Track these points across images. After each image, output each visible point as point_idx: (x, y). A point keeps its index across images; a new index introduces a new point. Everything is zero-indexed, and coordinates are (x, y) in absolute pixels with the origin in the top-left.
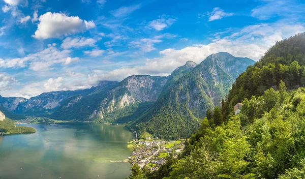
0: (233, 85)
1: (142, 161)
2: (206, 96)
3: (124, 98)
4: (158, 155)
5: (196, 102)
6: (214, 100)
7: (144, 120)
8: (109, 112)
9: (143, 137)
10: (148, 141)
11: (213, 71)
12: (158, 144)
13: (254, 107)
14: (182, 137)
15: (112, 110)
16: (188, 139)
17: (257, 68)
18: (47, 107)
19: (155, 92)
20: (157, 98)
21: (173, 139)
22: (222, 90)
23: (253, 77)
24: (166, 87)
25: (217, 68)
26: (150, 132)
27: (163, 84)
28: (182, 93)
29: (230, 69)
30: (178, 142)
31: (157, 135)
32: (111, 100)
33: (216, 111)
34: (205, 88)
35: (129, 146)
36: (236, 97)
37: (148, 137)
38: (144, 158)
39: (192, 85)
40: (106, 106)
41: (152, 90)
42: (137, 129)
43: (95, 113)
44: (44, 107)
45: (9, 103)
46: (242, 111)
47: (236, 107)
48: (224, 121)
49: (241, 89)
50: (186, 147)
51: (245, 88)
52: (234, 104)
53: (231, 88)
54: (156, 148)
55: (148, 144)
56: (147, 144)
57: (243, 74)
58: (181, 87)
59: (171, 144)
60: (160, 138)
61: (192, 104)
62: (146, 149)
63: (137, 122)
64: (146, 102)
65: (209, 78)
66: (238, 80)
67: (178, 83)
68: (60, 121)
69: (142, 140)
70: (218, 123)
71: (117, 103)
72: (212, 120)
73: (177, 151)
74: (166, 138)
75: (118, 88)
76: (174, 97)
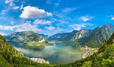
2: (104, 36)
3: (80, 35)
4: (89, 52)
6: (106, 37)
7: (86, 42)
8: (75, 39)
10: (87, 48)
11: (106, 29)
12: (89, 49)
14: (96, 47)
19: (89, 34)
20: (90, 36)
21: (94, 48)
22: (109, 34)
25: (108, 28)
26: (87, 45)
27: (91, 32)
28: (97, 35)
30: (95, 49)
31: (89, 46)
32: (76, 36)
33: (108, 41)
34: (104, 33)
35: (81, 49)
37: (87, 47)
38: (85, 53)
39: (100, 32)
40: (75, 37)
42: (83, 44)
45: (46, 37)
48: (110, 43)
58: (97, 33)
59: (93, 49)
61: (100, 38)
62: (86, 50)
63: (84, 42)
64: (86, 37)
65: (105, 31)
68: (61, 42)
69: (85, 48)
70: (108, 44)
71: (78, 37)
73: (95, 51)
74: (92, 47)
75: (78, 32)
76: (94, 36)
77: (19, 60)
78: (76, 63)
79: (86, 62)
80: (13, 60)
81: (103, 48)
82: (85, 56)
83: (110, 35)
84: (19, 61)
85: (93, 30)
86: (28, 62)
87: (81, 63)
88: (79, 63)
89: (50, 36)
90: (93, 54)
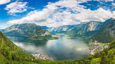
4: (99, 48)
5: (113, 31)
12: (99, 44)
14: (107, 42)
15: (84, 32)
20: (100, 29)
21: (104, 43)
24: (103, 26)
26: (97, 40)
27: (102, 24)
30: (106, 44)
38: (94, 48)
39: (112, 26)
40: (82, 31)
41: (98, 26)
42: (92, 39)
43: (78, 33)
54: (98, 45)
56: (95, 44)
60: (100, 42)
61: (111, 32)
63: (93, 37)
64: (96, 30)
67: (107, 25)
71: (86, 30)
73: (105, 47)
74: (102, 42)
76: (105, 29)
77: (20, 56)
78: (83, 60)
79: (94, 59)
80: (12, 57)
82: (94, 52)
84: (20, 58)
85: (104, 23)
86: (29, 59)
87: (88, 60)
88: (86, 60)
90: (102, 50)
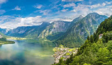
0: (99, 27)
1: (59, 56)
2: (87, 31)
3: (52, 30)
4: (66, 54)
5: (82, 33)
6: (90, 32)
7: (60, 39)
8: (46, 35)
9: (60, 46)
11: (90, 20)
12: (66, 49)
13: (108, 36)
15: (47, 35)
16: (79, 48)
17: (109, 20)
18: (20, 33)
19: (66, 28)
20: (66, 30)
21: (72, 48)
22: (93, 28)
23: (107, 23)
24: (70, 26)
25: (92, 19)
26: (63, 45)
27: (69, 25)
28: (77, 29)
29: (97, 20)
30: (74, 49)
32: (47, 30)
33: (91, 37)
34: (86, 27)
35: (54, 50)
36: (100, 31)
37: (62, 46)
38: (60, 55)
39: (81, 25)
40: (45, 33)
41: (64, 27)
42: (57, 43)
43: (40, 36)
44: (19, 33)
45: (4, 31)
46: (103, 37)
47: (100, 35)
48: (95, 41)
49: (102, 28)
50: (78, 51)
51: (104, 28)
52: (99, 34)
53: (98, 27)
54: (65, 51)
55: (61, 49)
57: (103, 22)
59: (71, 50)
60: (67, 47)
61: (81, 34)
62: (60, 51)
63: (57, 40)
64: (62, 32)
65: (89, 24)
66: (101, 25)
67: (75, 25)
68: (25, 39)
69: (59, 48)
70: (92, 42)
71: (49, 32)
72: (90, 40)
74: (69, 47)
75: (50, 26)
76: (73, 30)
81: (83, 49)
83: (95, 29)
85: (72, 22)
89: (9, 30)
